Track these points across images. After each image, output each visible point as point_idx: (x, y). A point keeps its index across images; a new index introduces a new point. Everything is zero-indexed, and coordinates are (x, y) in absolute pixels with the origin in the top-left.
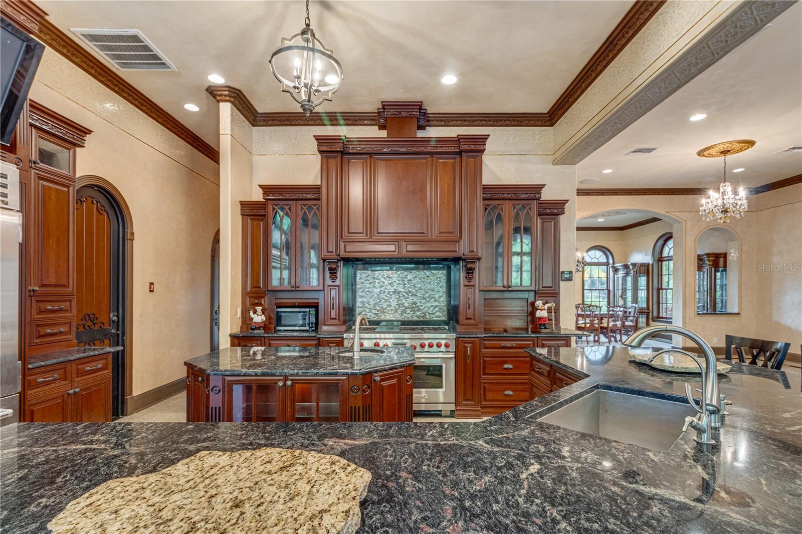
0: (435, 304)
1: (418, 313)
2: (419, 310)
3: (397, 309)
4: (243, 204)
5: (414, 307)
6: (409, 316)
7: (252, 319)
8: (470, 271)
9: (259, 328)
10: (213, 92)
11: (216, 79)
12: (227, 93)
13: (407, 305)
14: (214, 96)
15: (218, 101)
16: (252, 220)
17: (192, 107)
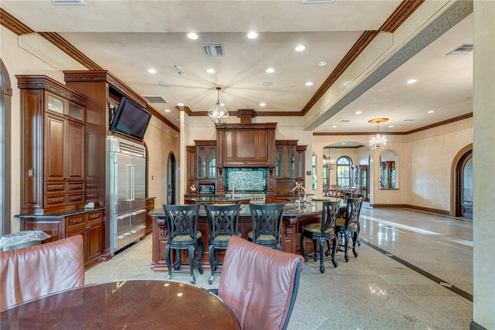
0: (259, 184)
1: (252, 187)
2: (253, 186)
3: (244, 186)
4: (187, 147)
5: (251, 185)
6: (249, 188)
7: (191, 189)
8: (271, 172)
9: (194, 193)
10: (178, 108)
11: (180, 104)
12: (183, 108)
13: (248, 184)
14: (179, 109)
15: (180, 111)
16: (190, 152)
17: (168, 111)
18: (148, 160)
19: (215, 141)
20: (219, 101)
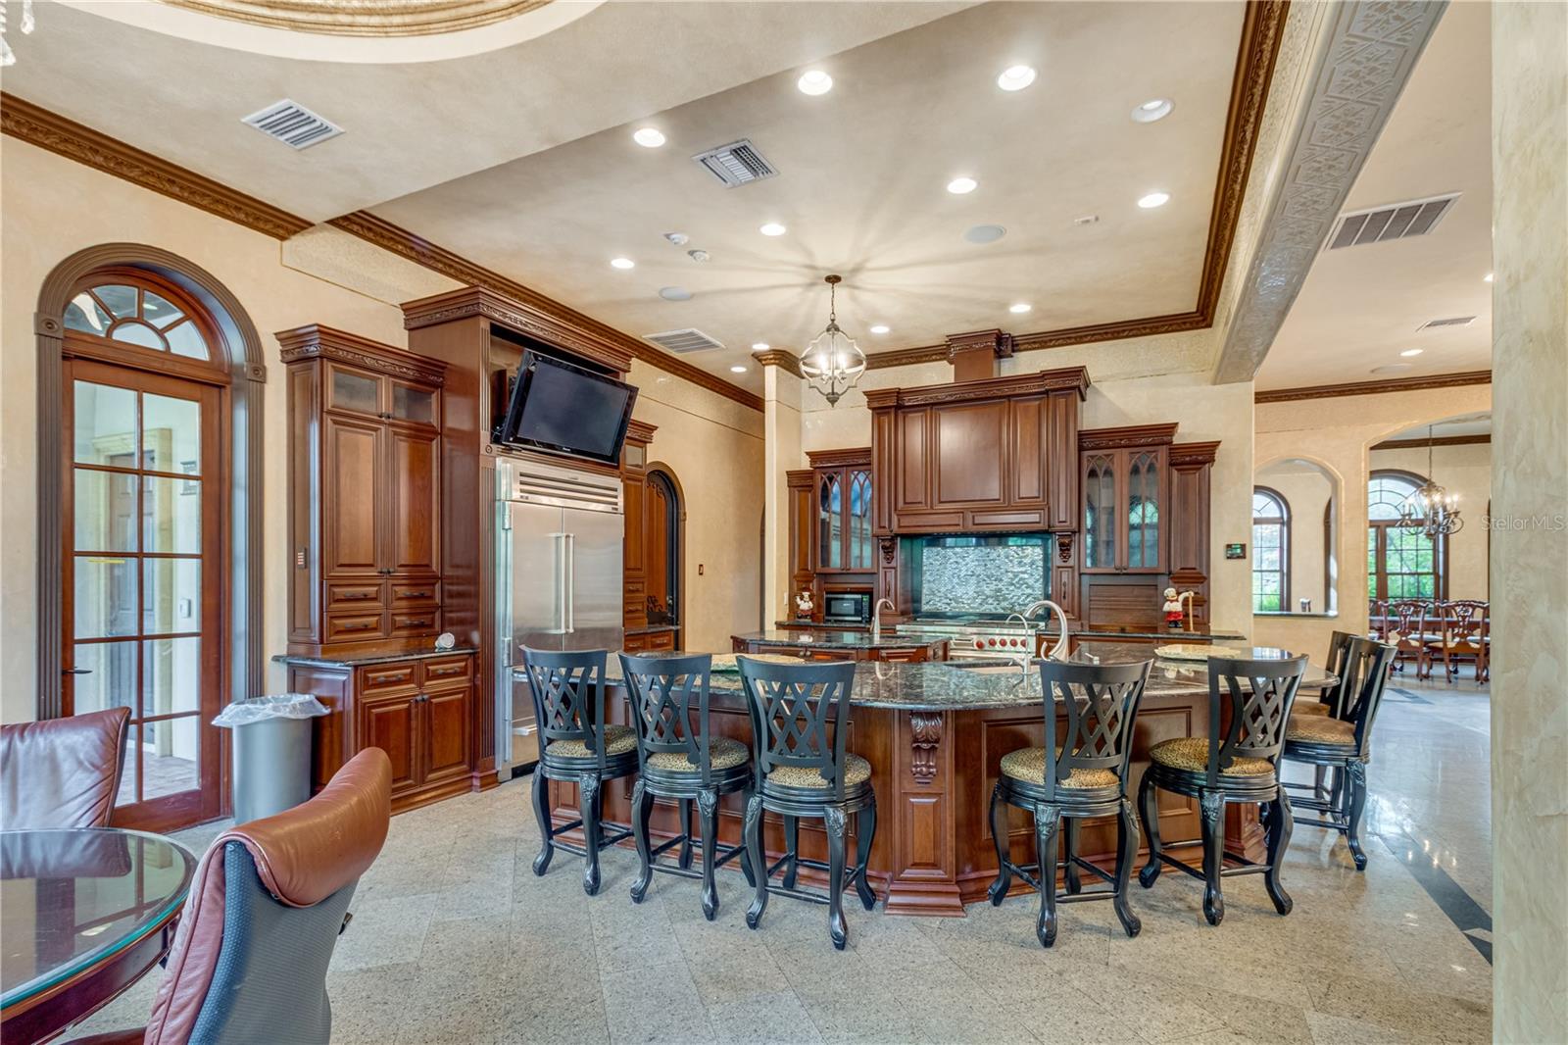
0: (1029, 591)
1: (1005, 604)
2: (1005, 599)
3: (975, 598)
4: (789, 474)
5: (998, 596)
6: (991, 607)
7: (799, 606)
8: (1065, 548)
9: (806, 617)
10: (758, 357)
11: (761, 347)
12: (772, 356)
13: (988, 592)
14: (760, 361)
15: (764, 365)
16: (799, 491)
17: (739, 369)
18: (685, 520)
19: (867, 452)
20: (833, 320)
